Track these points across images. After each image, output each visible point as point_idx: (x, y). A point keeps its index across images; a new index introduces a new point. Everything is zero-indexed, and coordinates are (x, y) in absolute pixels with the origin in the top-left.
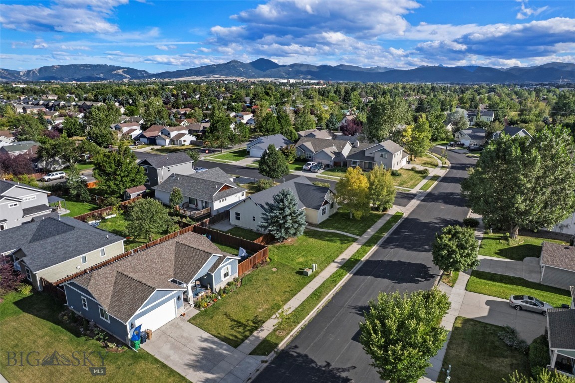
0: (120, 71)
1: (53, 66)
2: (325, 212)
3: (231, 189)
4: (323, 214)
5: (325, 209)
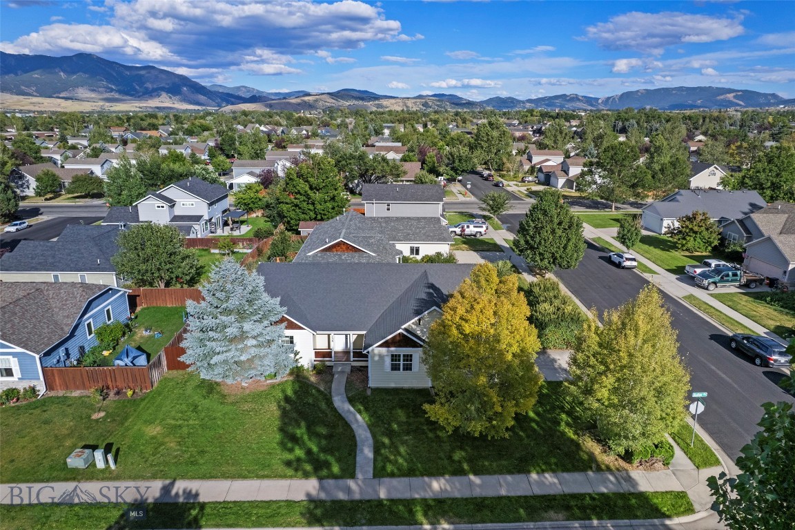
0: (730, 96)
1: (638, 91)
2: (408, 368)
3: (356, 255)
4: (395, 368)
5: (408, 358)
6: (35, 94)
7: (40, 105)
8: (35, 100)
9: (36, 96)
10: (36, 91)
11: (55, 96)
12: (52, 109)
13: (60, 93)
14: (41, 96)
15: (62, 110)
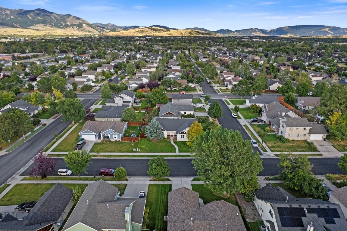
0: (327, 29)
1: (285, 27)
2: (184, 138)
3: (172, 115)
4: (181, 137)
5: (184, 136)
6: (19, 27)
7: (22, 32)
8: (19, 30)
9: (19, 28)
10: (19, 26)
11: (28, 28)
12: (28, 34)
13: (30, 26)
14: (22, 28)
15: (32, 35)
